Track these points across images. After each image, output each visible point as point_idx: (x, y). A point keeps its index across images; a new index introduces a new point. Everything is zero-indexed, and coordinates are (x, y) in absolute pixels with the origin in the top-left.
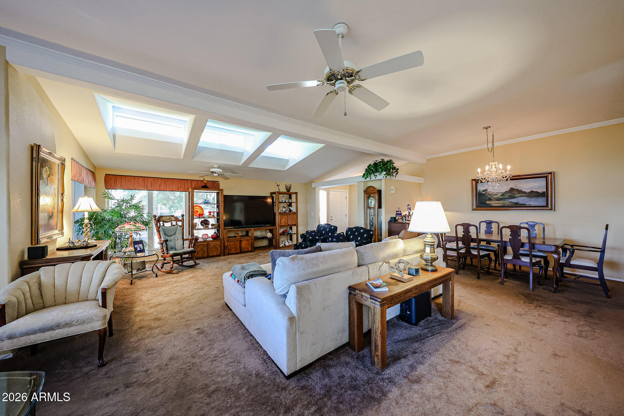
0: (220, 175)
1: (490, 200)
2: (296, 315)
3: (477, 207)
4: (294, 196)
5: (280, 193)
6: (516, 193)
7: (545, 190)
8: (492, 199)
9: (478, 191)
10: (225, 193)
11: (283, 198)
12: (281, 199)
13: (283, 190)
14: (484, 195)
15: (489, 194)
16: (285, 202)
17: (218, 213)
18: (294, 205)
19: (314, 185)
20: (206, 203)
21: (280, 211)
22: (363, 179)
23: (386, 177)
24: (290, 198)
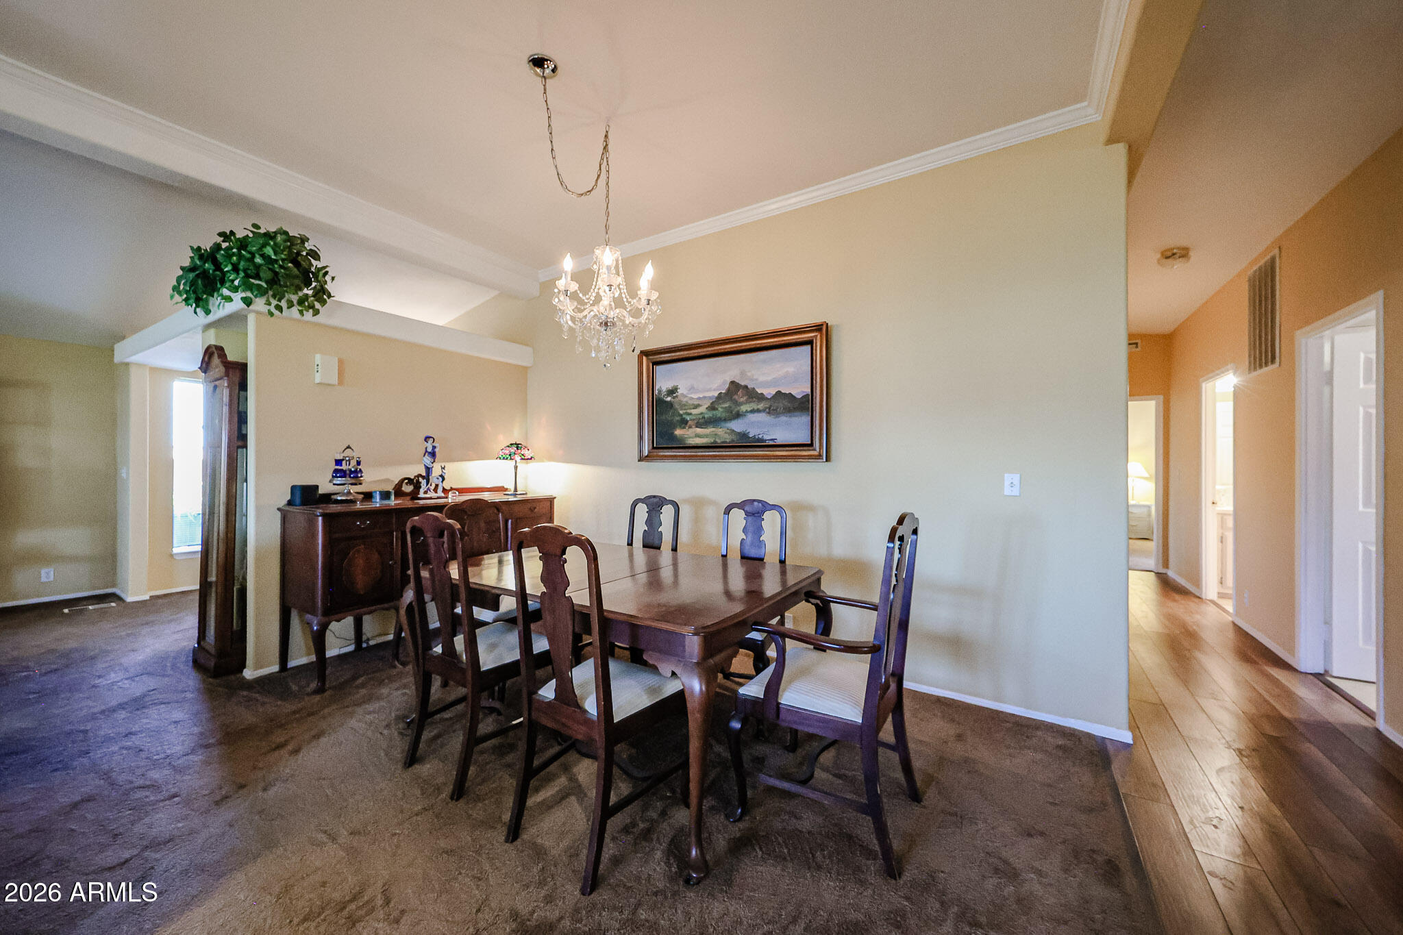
1: (683, 423)
3: (653, 448)
6: (742, 400)
7: (809, 391)
8: (687, 422)
9: (656, 392)
14: (670, 405)
15: (683, 406)
19: (122, 352)
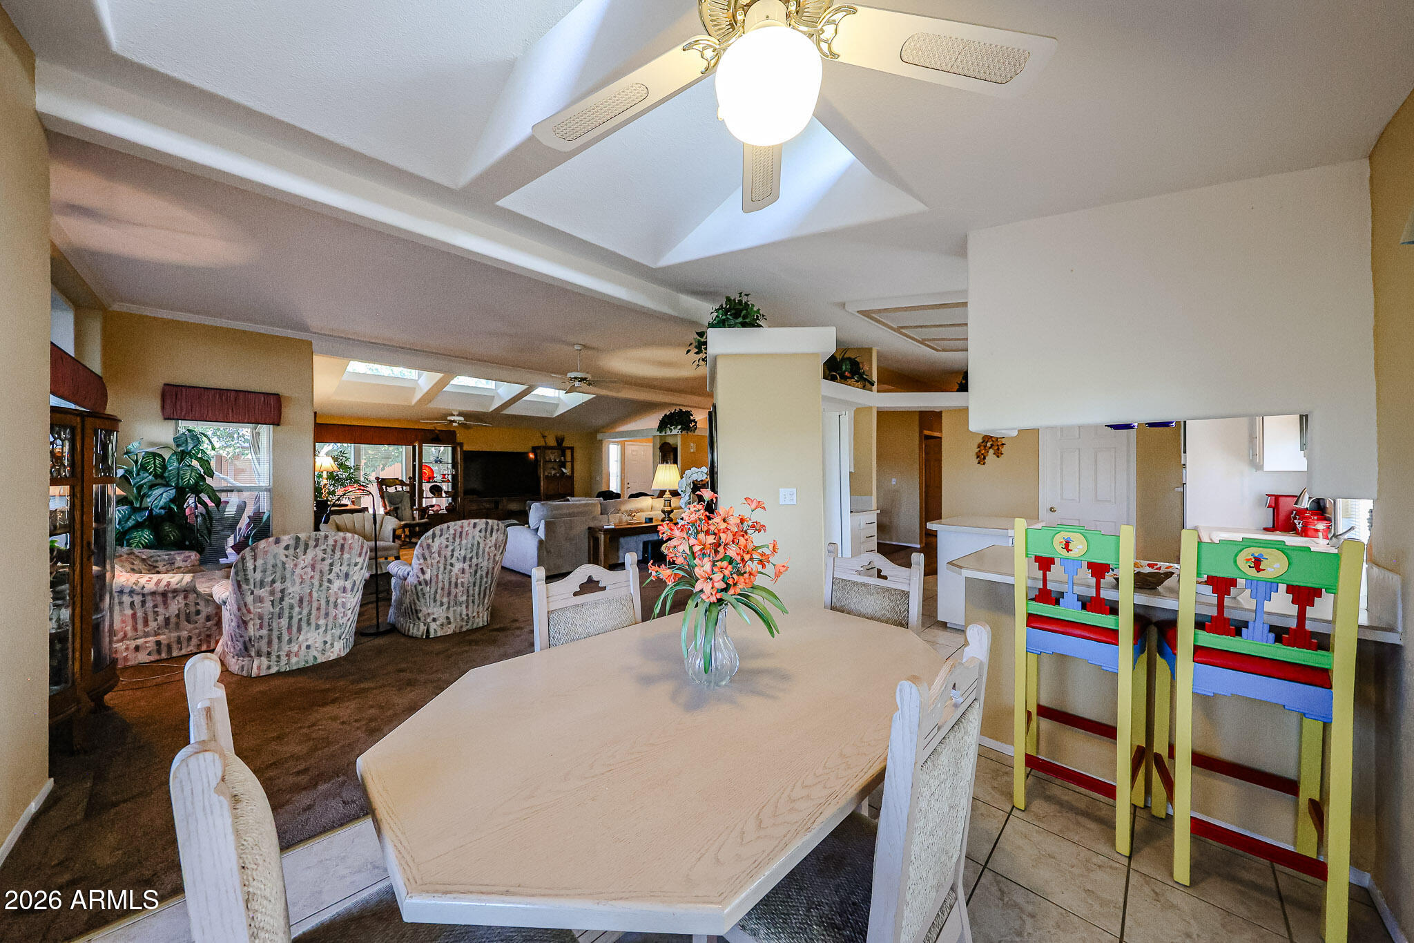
0: (461, 425)
2: (544, 539)
4: (568, 453)
5: (547, 448)
10: (466, 448)
11: (552, 456)
12: (549, 455)
13: (552, 442)
16: (555, 461)
17: (453, 476)
18: (569, 465)
19: (599, 437)
20: (438, 461)
21: (546, 474)
22: (658, 433)
23: (681, 432)
24: (564, 455)
